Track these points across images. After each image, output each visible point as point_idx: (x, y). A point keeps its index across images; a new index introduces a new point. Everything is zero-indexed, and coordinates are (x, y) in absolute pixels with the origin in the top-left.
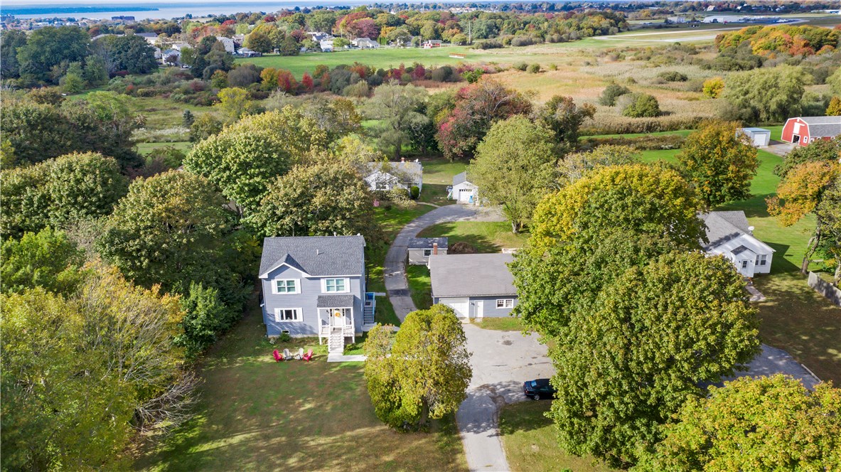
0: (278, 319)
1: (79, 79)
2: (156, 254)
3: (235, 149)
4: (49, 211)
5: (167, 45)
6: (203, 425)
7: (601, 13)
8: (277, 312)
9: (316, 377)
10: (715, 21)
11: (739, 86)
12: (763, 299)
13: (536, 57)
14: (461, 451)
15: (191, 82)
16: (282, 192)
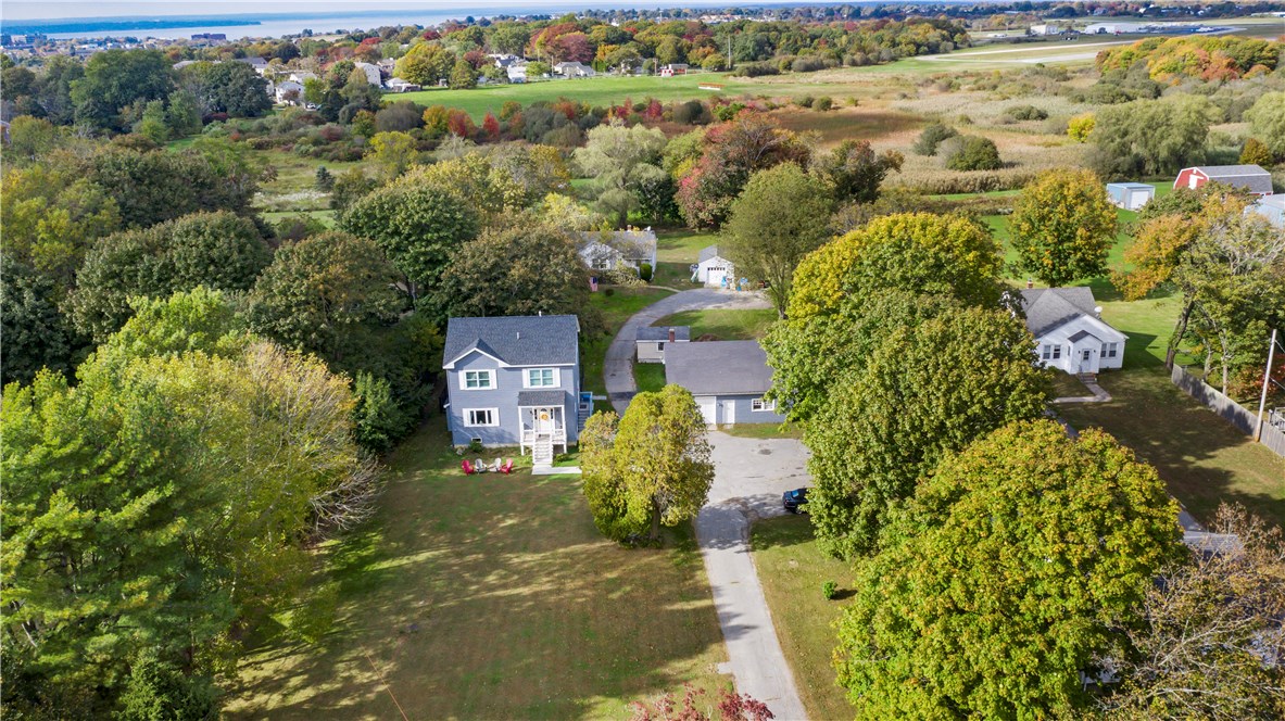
0: (467, 423)
1: (161, 125)
2: (313, 336)
3: (407, 208)
4: (172, 285)
5: (283, 76)
6: (379, 543)
7: (928, 21)
8: (466, 413)
9: (518, 491)
10: (1102, 31)
11: (1114, 124)
12: (1108, 399)
13: (828, 87)
14: (702, 568)
15: (322, 128)
16: (470, 262)
